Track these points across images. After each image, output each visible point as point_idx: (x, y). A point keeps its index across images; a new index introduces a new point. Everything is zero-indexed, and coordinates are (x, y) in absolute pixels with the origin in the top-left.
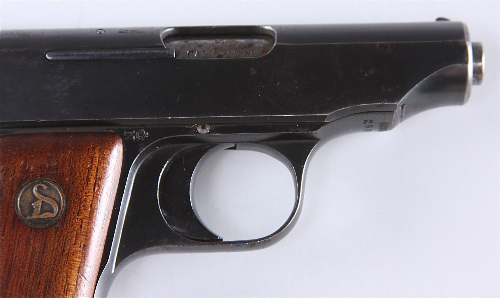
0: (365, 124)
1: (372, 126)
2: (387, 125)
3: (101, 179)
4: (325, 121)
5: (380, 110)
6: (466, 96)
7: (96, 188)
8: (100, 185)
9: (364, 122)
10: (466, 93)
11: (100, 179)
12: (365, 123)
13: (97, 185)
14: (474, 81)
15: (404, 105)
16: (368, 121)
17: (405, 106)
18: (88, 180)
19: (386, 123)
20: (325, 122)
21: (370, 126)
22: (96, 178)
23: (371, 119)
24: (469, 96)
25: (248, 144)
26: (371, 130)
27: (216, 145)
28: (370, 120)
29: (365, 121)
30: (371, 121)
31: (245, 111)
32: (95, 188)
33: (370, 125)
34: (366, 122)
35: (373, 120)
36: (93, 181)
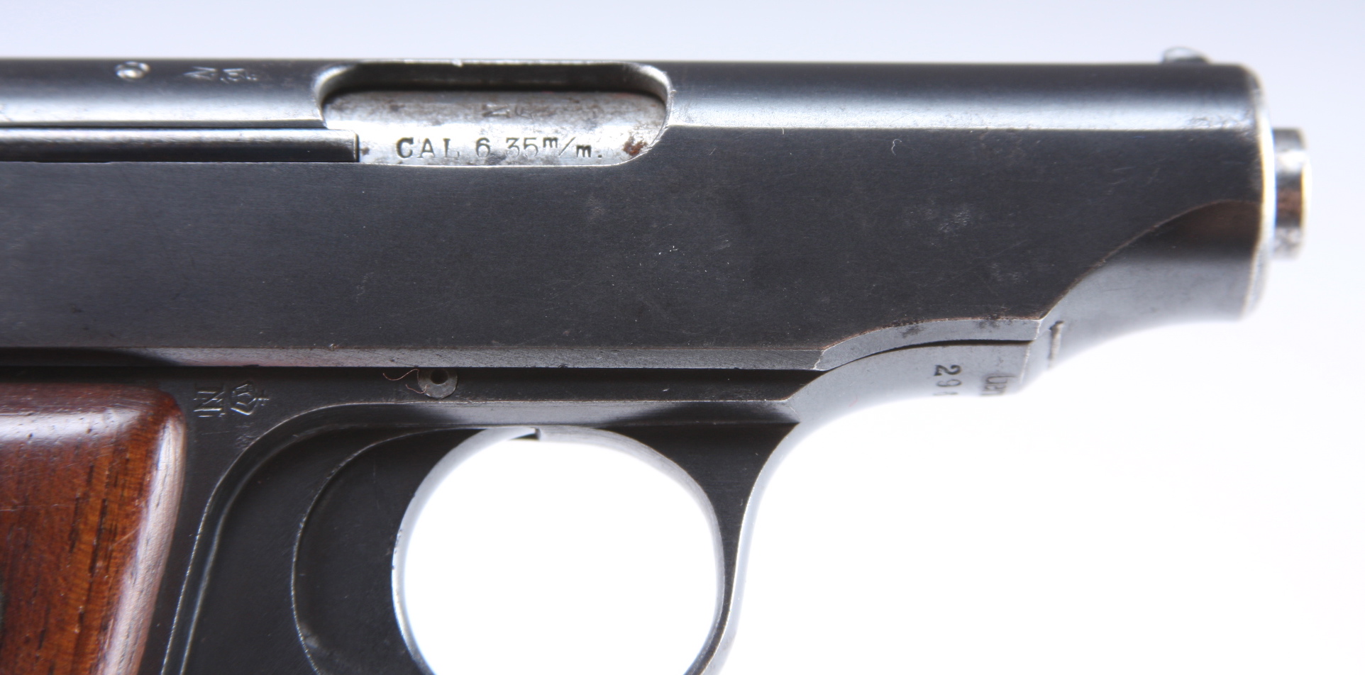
0: (938, 378)
1: (959, 384)
2: (1006, 382)
3: (115, 536)
4: (815, 368)
5: (985, 338)
6: (1250, 298)
7: (100, 564)
8: (111, 554)
9: (933, 370)
10: (1252, 287)
11: (113, 534)
12: (937, 374)
13: (101, 554)
14: (1276, 250)
15: (1058, 323)
16: (945, 369)
17: (1060, 327)
18: (74, 536)
19: (999, 377)
20: (814, 372)
21: (952, 383)
22: (99, 532)
23: (956, 364)
24: (1258, 296)
25: (576, 428)
26: (954, 393)
27: (476, 432)
28: (953, 367)
29: (939, 367)
30: (956, 370)
31: (566, 332)
32: (94, 562)
33: (954, 380)
34: (942, 371)
35: (962, 367)
36: (89, 539)
